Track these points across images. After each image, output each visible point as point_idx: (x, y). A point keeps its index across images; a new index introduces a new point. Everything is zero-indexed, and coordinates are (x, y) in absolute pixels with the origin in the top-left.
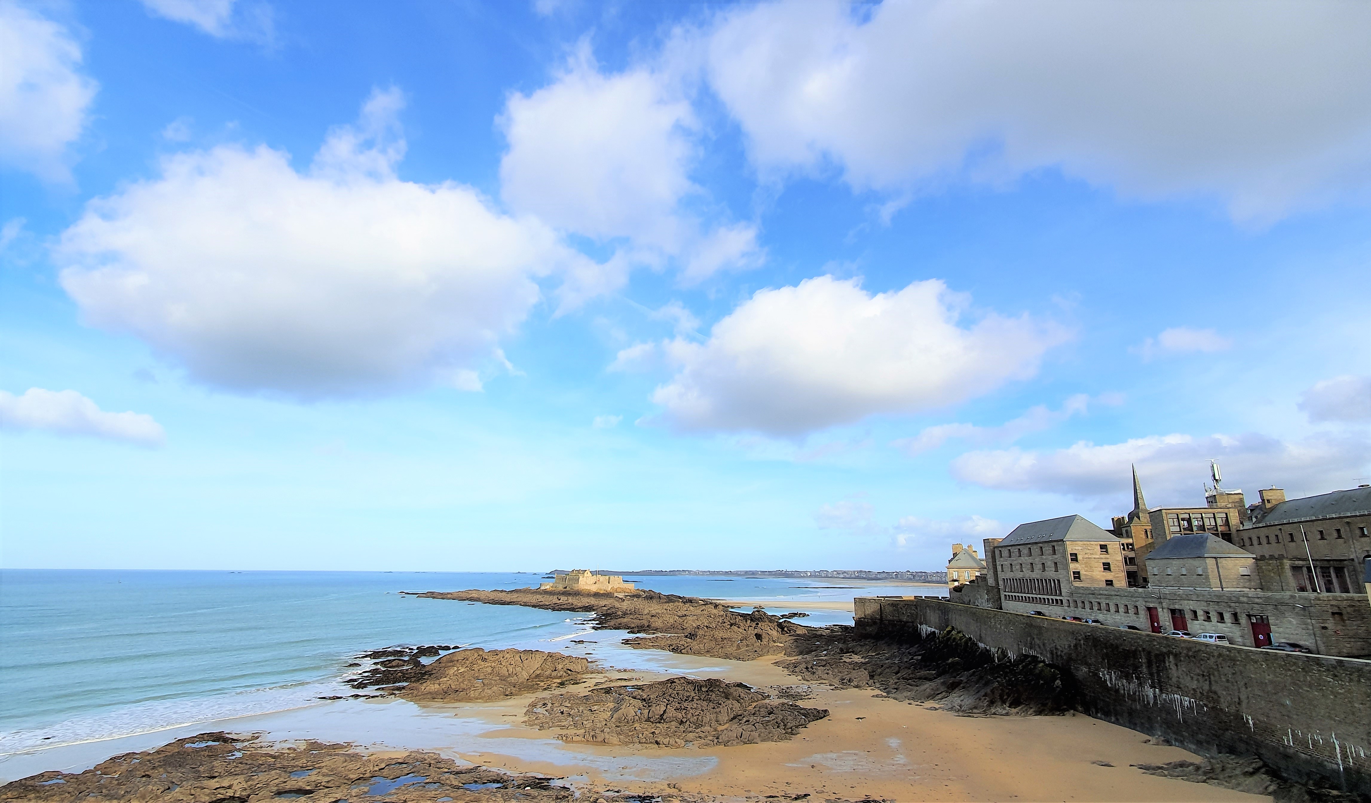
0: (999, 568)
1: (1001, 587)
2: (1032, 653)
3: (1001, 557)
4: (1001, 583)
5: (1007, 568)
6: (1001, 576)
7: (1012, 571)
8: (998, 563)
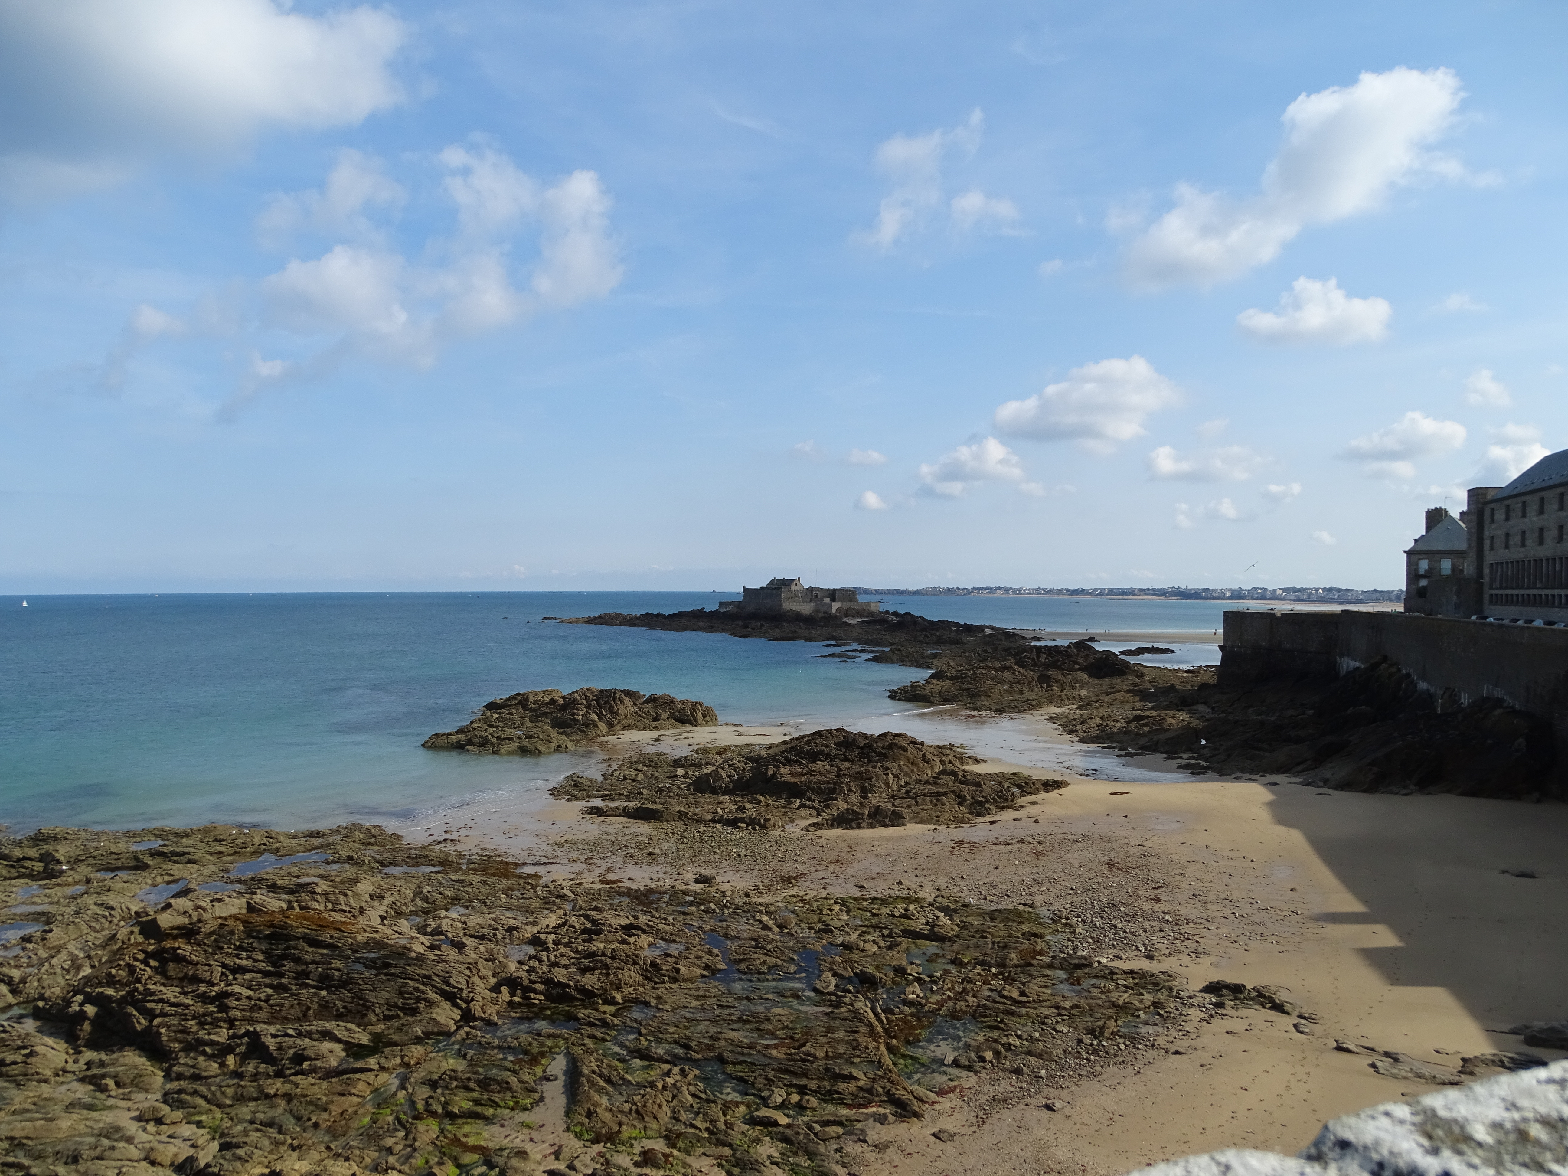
0: (1487, 543)
1: (1487, 579)
2: (1498, 693)
3: (1493, 521)
4: (1486, 571)
5: (1499, 543)
6: (1490, 558)
7: (1507, 547)
8: (1487, 533)
